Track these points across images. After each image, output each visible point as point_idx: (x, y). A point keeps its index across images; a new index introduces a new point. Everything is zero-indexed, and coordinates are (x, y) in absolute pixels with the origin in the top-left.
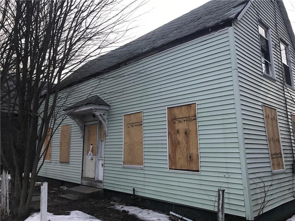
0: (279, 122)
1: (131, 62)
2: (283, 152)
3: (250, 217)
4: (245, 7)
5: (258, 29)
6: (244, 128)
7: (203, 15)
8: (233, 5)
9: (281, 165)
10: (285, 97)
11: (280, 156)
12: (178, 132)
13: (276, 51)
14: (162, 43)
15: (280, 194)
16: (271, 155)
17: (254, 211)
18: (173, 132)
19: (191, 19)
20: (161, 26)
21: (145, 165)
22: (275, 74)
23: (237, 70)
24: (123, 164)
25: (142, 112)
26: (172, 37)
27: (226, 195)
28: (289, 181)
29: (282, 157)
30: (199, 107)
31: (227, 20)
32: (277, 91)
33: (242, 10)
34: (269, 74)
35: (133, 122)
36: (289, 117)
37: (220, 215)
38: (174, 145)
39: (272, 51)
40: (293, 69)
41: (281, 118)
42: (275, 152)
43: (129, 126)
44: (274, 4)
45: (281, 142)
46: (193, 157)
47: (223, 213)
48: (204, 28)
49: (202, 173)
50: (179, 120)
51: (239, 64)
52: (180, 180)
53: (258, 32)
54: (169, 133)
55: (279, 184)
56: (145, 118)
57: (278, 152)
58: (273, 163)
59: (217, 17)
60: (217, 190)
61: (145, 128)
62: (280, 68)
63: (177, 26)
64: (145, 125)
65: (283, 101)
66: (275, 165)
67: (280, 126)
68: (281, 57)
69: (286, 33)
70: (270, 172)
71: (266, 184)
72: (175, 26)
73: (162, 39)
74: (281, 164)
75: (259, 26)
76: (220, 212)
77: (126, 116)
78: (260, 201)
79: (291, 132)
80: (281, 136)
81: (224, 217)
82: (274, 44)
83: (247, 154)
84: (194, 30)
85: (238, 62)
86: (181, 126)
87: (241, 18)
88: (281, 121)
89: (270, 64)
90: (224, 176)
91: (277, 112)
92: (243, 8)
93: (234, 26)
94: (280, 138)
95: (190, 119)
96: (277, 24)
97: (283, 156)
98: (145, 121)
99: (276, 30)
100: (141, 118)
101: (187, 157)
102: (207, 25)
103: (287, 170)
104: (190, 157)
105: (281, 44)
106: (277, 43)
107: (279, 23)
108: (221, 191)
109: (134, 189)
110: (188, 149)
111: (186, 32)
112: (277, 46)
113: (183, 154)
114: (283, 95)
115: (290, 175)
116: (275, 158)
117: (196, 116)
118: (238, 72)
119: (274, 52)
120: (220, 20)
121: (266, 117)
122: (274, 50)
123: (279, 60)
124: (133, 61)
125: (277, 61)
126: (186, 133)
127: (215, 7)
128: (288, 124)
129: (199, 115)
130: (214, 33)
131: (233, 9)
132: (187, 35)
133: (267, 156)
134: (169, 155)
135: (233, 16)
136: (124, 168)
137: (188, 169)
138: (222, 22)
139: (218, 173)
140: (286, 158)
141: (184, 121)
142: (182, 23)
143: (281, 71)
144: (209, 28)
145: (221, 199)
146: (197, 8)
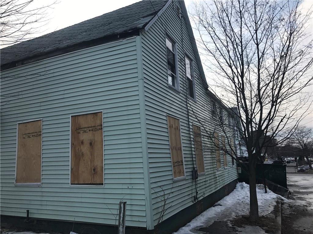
0: (182, 132)
1: (30, 61)
2: (184, 160)
3: (150, 226)
4: (152, 18)
5: (165, 42)
6: (148, 138)
7: (114, 20)
8: (142, 15)
9: (182, 173)
10: (187, 108)
11: (182, 164)
12: (82, 143)
13: (181, 65)
14: (68, 44)
15: (180, 201)
16: (173, 163)
17: (154, 221)
18: (76, 143)
19: (103, 22)
20: (71, 26)
21: (43, 181)
22: (179, 86)
23: (143, 80)
24: (15, 182)
25: (41, 120)
26: (80, 39)
27: (127, 207)
28: (188, 187)
29: (183, 165)
30: (105, 116)
31: (135, 28)
32: (181, 102)
33: (150, 21)
34: (175, 87)
35: (30, 132)
36: (191, 127)
37: (121, 229)
38: (77, 157)
39: (178, 65)
40: (195, 83)
41: (183, 128)
42: (177, 161)
43: (25, 137)
44: (181, 21)
45: (182, 150)
46: (97, 169)
47: (123, 227)
48: (113, 34)
49: (106, 186)
50: (83, 129)
51: (145, 74)
52: (83, 195)
53: (166, 45)
54: (72, 144)
55: (179, 191)
56: (44, 127)
57: (179, 160)
58: (175, 171)
59: (126, 24)
60: (119, 203)
61: (45, 139)
62: (184, 82)
63: (88, 28)
64: (44, 135)
65: (185, 112)
66: (177, 173)
67: (182, 135)
68: (186, 71)
69: (191, 50)
70: (171, 180)
71: (166, 192)
72: (85, 27)
73: (69, 39)
74: (182, 171)
75: (166, 38)
76: (121, 226)
77: (21, 125)
78: (160, 210)
79: (192, 141)
80: (183, 145)
81: (124, 230)
82: (180, 58)
83: (150, 163)
84: (103, 35)
85: (144, 72)
86: (86, 137)
87: (149, 29)
88: (183, 131)
89: (176, 77)
90: (127, 188)
91: (180, 122)
92: (151, 20)
93: (141, 36)
94: (182, 147)
95: (96, 128)
96: (183, 40)
97: (184, 163)
98: (44, 131)
99: (182, 45)
100: (40, 127)
101: (91, 170)
102: (116, 31)
103: (187, 177)
104: (94, 170)
105: (186, 58)
106: (182, 58)
107: (185, 39)
108: (122, 204)
109: (28, 211)
110: (92, 161)
111: (95, 35)
112: (182, 61)
113: (87, 166)
114: (186, 107)
115: (190, 181)
116: (177, 166)
117: (102, 125)
118: (144, 82)
119: (179, 66)
120: (129, 28)
121: (170, 127)
122: (179, 63)
123: (183, 74)
124: (33, 60)
125: (182, 74)
126: (91, 144)
127: (128, 14)
128: (189, 134)
129: (105, 125)
130: (122, 40)
131: (142, 19)
132: (95, 39)
133: (169, 164)
134: (72, 169)
135: (140, 26)
136: (16, 186)
137: (91, 183)
138: (130, 30)
139: (122, 184)
140: (187, 165)
141: (90, 130)
142: (93, 25)
143: (185, 84)
144: (117, 34)
145: (122, 212)
146: (110, 12)
